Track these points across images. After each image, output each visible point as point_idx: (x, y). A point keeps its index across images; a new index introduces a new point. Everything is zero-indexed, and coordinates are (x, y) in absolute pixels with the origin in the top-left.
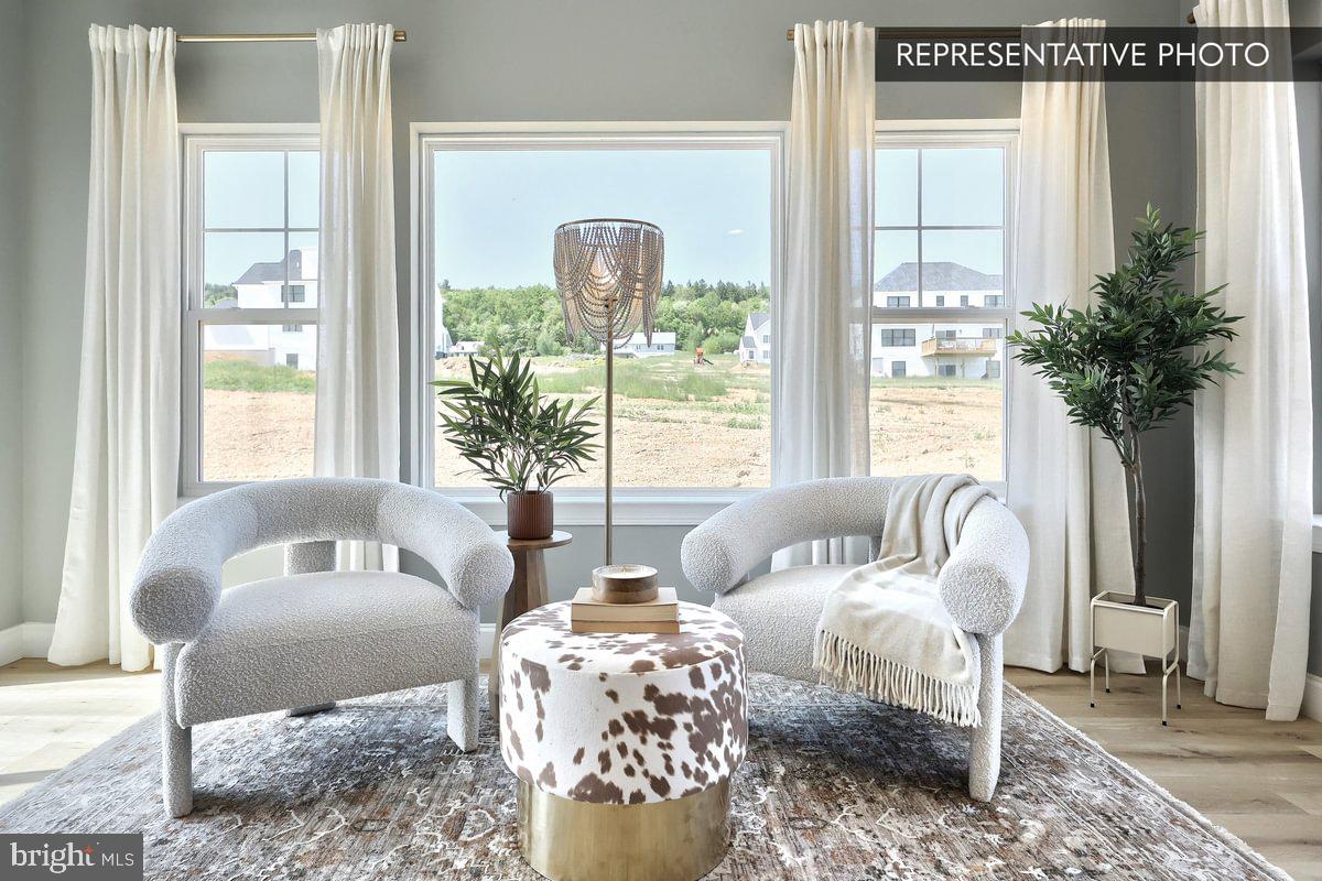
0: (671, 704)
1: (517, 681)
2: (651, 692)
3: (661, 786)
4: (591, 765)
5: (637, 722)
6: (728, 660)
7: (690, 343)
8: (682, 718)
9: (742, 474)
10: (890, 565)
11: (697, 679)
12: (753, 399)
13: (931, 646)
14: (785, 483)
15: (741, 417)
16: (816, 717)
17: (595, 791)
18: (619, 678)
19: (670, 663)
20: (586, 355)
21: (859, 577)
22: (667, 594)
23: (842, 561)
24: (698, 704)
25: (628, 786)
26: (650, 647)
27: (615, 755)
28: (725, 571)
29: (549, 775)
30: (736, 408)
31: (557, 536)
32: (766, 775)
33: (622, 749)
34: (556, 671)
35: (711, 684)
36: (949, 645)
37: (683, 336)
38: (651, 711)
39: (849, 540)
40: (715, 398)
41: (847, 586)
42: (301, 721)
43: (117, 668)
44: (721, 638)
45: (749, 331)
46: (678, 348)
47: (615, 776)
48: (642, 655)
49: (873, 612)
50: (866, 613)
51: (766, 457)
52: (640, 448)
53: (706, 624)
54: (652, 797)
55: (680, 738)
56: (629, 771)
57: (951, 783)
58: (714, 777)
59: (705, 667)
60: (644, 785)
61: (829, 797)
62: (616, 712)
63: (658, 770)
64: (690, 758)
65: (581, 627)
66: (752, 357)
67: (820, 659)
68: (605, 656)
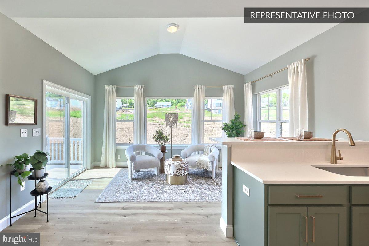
0: (182, 167)
1: (167, 165)
2: (180, 166)
3: (181, 175)
4: (175, 173)
5: (179, 169)
6: (187, 164)
7: (174, 105)
8: (183, 169)
9: (186, 137)
10: (204, 155)
11: (184, 165)
12: (188, 119)
13: (207, 163)
14: (193, 145)
15: (186, 124)
16: (196, 172)
17: (175, 175)
18: (177, 165)
19: (182, 164)
20: (151, 107)
21: (201, 156)
22: (181, 158)
23: (200, 154)
24: (184, 167)
25: (178, 175)
26: (180, 162)
27: (177, 172)
28: (186, 155)
29: (171, 174)
30: (185, 122)
31: (166, 151)
32: (191, 177)
33: (178, 171)
34: (171, 164)
35: (186, 166)
36: (209, 163)
37: (173, 103)
38: (180, 168)
39: (201, 151)
40: (180, 119)
41: (200, 157)
42: (136, 173)
43: (109, 167)
44: (186, 162)
45: (187, 102)
46: (172, 105)
47: (177, 174)
48: (179, 163)
49: (202, 159)
50: (201, 160)
51: (191, 134)
52: (166, 131)
53: (185, 160)
54: (180, 176)
55: (183, 170)
56: (178, 173)
57: (210, 178)
58: (186, 174)
59: (185, 164)
60: (179, 174)
61: (197, 179)
62: (177, 168)
63: (181, 173)
64: (184, 172)
65: (173, 161)
66: (188, 108)
67: (196, 164)
68: (176, 163)
